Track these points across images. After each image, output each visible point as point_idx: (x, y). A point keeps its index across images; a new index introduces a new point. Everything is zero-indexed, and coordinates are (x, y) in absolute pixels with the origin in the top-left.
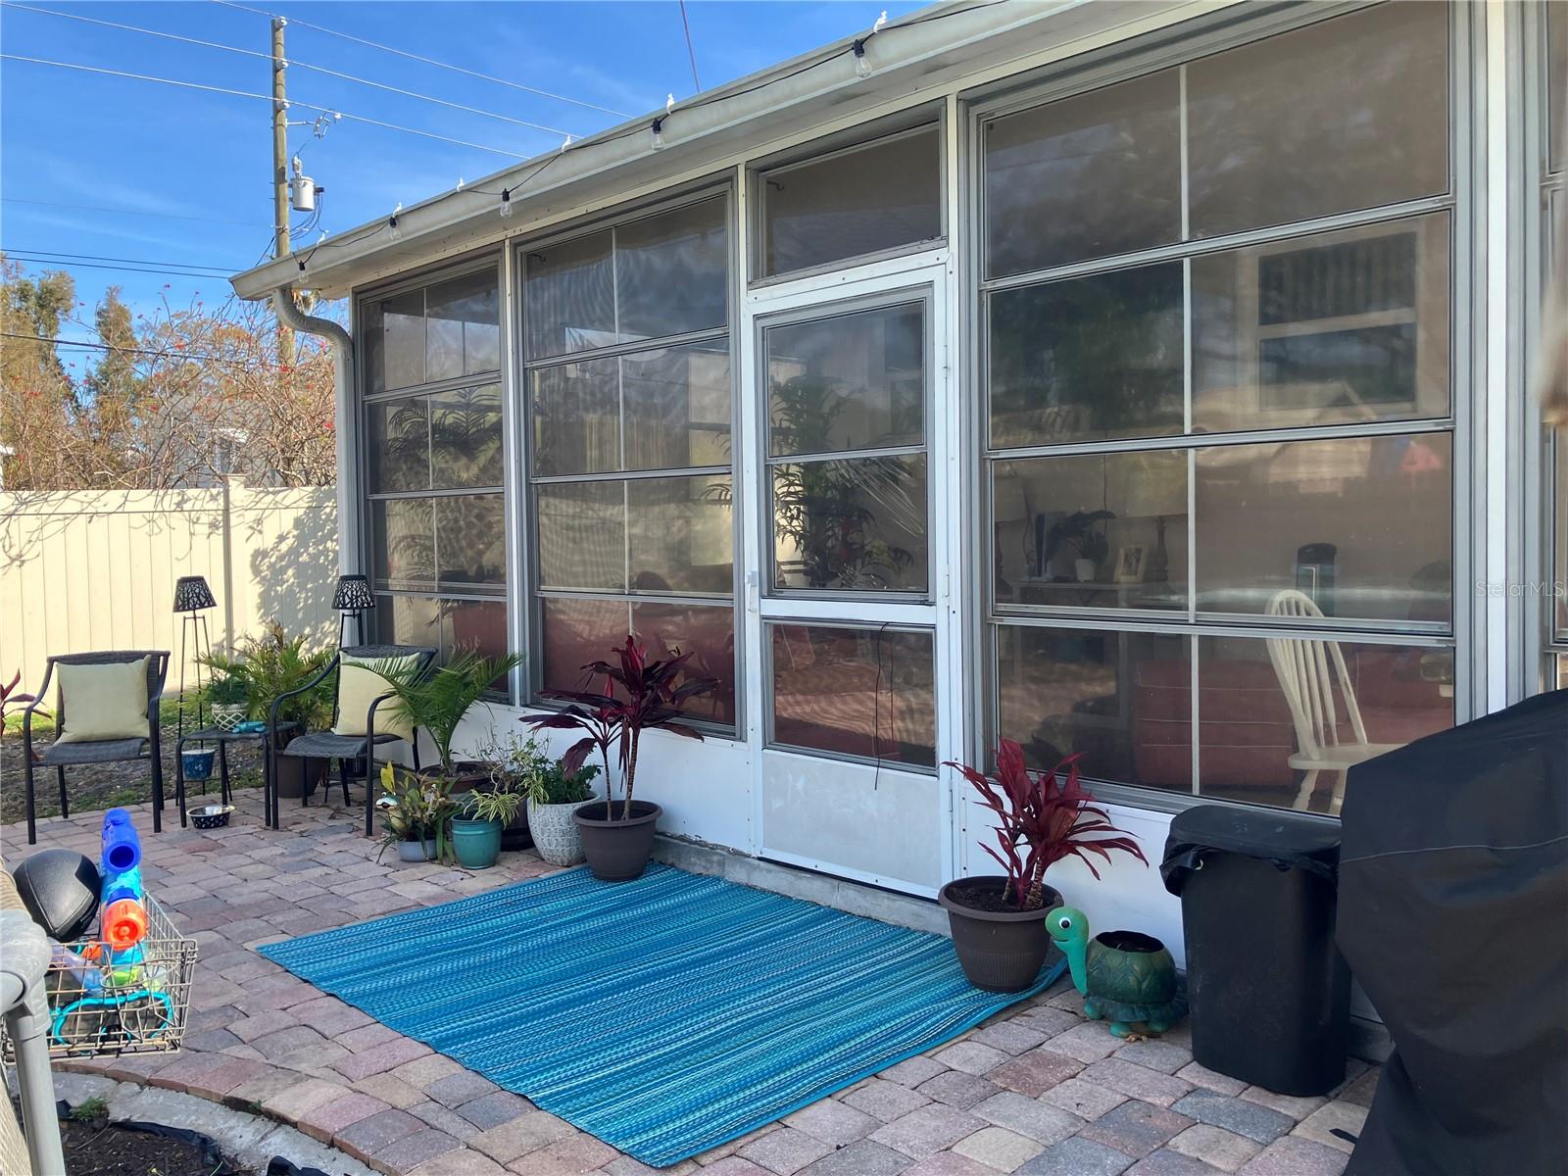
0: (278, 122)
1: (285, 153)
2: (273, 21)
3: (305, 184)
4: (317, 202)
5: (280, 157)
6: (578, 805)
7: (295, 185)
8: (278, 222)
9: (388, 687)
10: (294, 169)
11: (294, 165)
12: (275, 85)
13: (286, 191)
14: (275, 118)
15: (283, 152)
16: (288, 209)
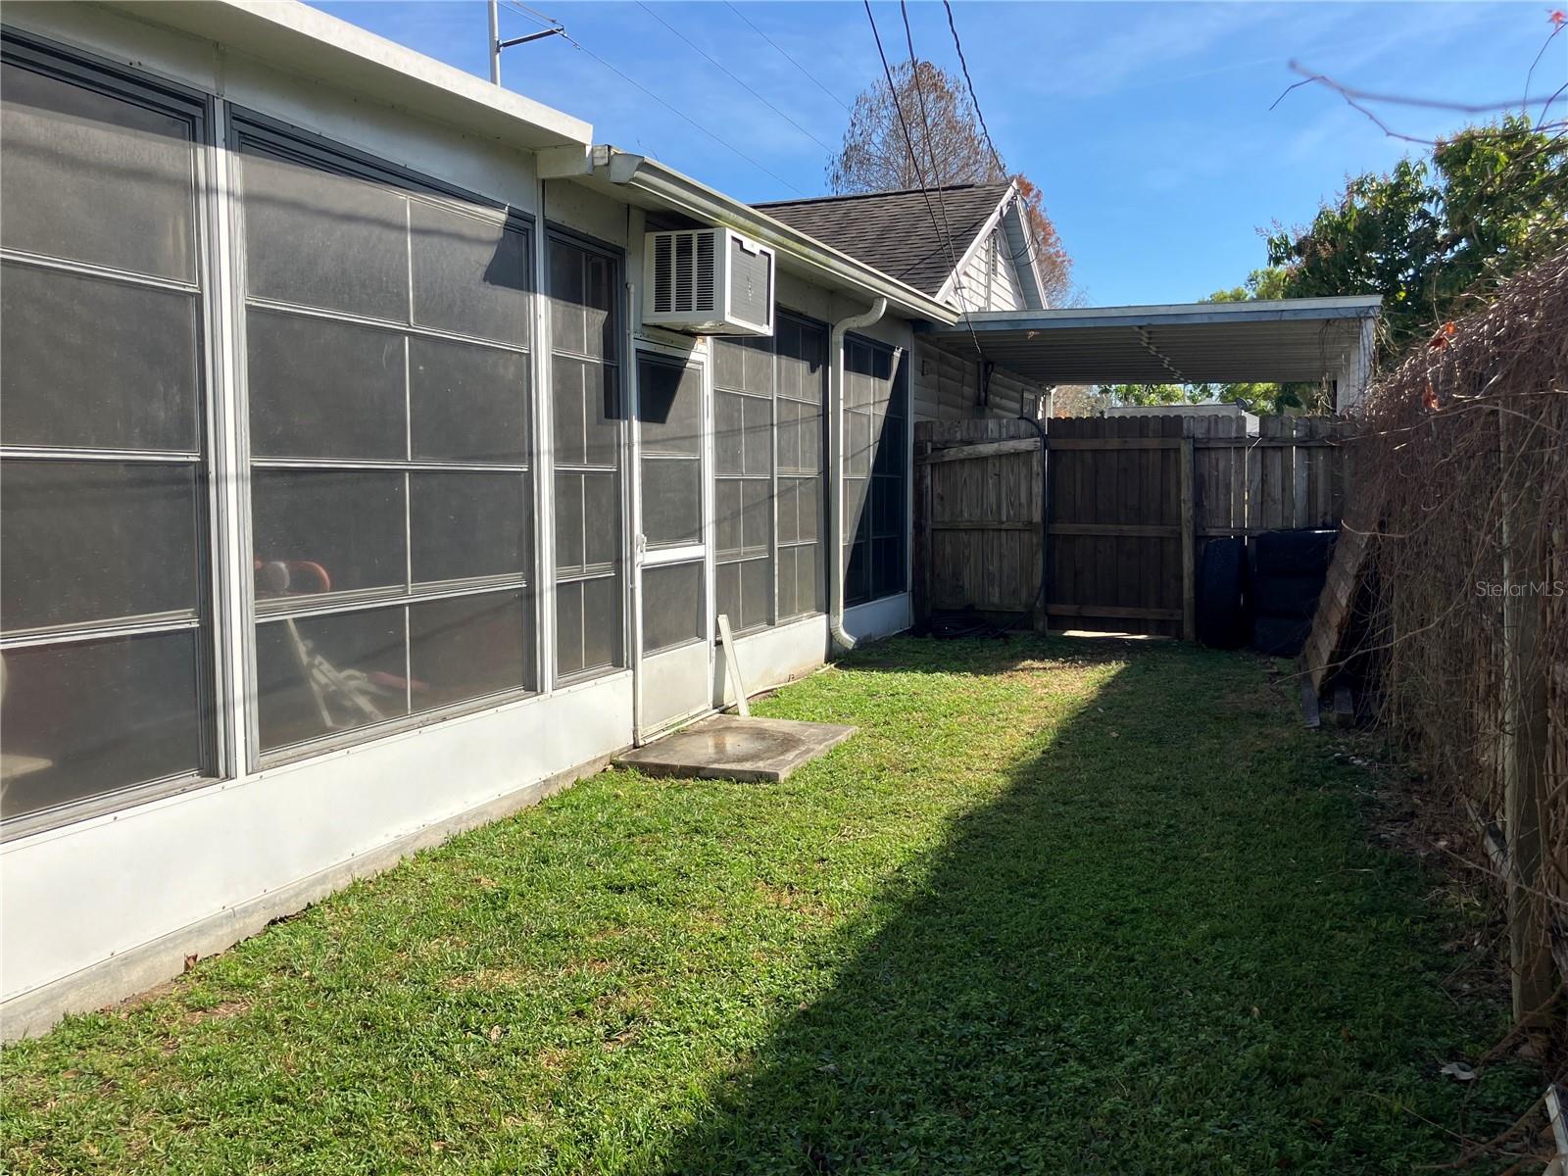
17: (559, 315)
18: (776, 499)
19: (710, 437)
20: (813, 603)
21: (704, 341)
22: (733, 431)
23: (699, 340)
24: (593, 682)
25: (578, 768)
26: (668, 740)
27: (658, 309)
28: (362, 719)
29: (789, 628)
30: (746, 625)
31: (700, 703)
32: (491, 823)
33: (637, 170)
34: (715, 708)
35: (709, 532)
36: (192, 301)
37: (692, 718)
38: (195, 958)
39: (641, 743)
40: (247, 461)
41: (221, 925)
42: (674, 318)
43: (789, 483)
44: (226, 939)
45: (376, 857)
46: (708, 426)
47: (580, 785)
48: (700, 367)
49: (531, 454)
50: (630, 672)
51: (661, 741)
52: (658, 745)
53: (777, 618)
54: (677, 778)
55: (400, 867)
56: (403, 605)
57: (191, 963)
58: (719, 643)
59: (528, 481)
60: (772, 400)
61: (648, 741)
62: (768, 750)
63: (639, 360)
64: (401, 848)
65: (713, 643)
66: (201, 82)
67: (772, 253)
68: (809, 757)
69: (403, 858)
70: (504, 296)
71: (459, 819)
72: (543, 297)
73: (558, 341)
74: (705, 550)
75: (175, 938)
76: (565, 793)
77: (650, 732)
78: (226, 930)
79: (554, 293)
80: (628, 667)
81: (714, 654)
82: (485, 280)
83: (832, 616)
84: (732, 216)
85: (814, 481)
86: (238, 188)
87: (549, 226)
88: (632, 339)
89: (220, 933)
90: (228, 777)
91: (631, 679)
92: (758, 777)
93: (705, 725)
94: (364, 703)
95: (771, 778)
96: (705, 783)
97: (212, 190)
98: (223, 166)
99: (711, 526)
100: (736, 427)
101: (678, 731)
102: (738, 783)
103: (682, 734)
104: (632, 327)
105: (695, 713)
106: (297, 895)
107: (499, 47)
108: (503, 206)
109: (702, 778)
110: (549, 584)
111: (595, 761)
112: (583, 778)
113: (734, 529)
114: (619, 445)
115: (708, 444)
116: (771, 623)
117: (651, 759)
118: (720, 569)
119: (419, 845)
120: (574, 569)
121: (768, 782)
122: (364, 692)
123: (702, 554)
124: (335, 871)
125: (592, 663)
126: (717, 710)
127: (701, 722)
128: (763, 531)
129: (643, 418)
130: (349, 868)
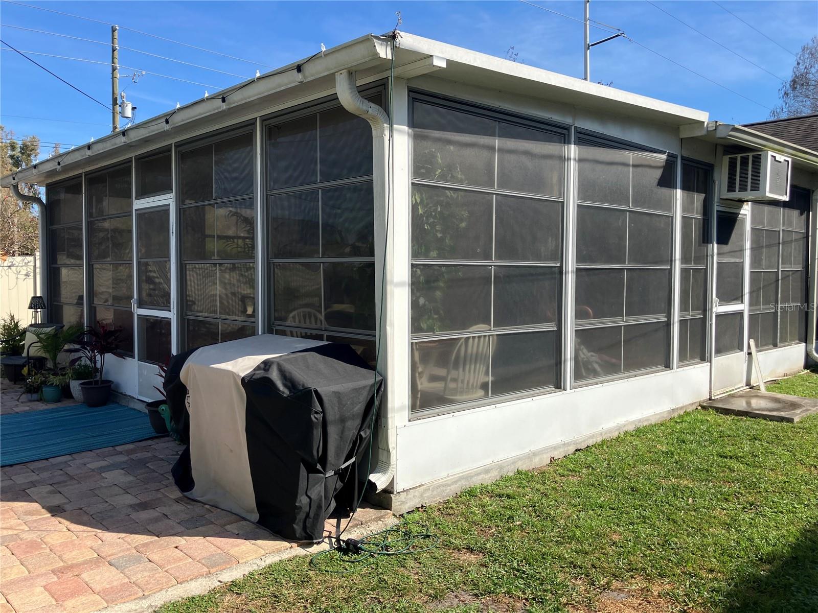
0: (115, 76)
1: (117, 91)
2: (112, 27)
3: (127, 106)
4: (133, 114)
5: (115, 92)
6: (83, 381)
7: (122, 105)
8: (114, 123)
9: (36, 339)
10: (121, 98)
11: (121, 96)
12: (113, 58)
13: (118, 109)
14: (113, 73)
15: (117, 89)
16: (118, 118)
17: (685, 198)
18: (780, 281)
19: (748, 250)
20: (797, 337)
21: (748, 204)
22: (759, 247)
23: (745, 203)
24: (693, 366)
25: (686, 406)
26: (725, 398)
27: (728, 191)
28: (595, 374)
29: (785, 349)
30: (762, 346)
31: (740, 382)
32: (651, 424)
33: (731, 131)
34: (747, 386)
35: (746, 298)
36: (561, 204)
37: (736, 389)
38: (553, 458)
39: (713, 398)
40: (575, 266)
41: (561, 448)
42: (737, 195)
43: (788, 273)
44: (562, 453)
45: (610, 431)
46: (748, 245)
47: (687, 414)
48: (745, 217)
49: (672, 260)
50: (709, 364)
51: (722, 398)
52: (721, 400)
53: (778, 343)
54: (736, 416)
55: (619, 437)
56: (621, 326)
57: (552, 460)
58: (750, 354)
59: (670, 273)
60: (779, 232)
61: (716, 398)
62: (784, 407)
63: (717, 215)
64: (619, 429)
65: (746, 354)
66: (567, 120)
67: (790, 160)
68: (809, 413)
69: (620, 433)
70: (665, 191)
71: (640, 421)
72: (679, 190)
73: (684, 209)
74: (744, 307)
75: (547, 449)
76: (680, 416)
77: (717, 394)
78: (562, 450)
79: (684, 188)
80: (708, 361)
81: (747, 359)
82: (658, 185)
83: (808, 344)
84: (771, 145)
85: (800, 272)
86: (577, 158)
87: (683, 158)
88: (716, 206)
89: (561, 450)
90: (564, 389)
91: (709, 367)
92: (782, 419)
93: (743, 393)
94: (596, 366)
95: (790, 420)
96: (751, 419)
97: (569, 159)
98: (573, 150)
99: (748, 294)
100: (761, 245)
101: (730, 395)
102: (771, 421)
103: (732, 396)
104: (716, 200)
105: (738, 387)
106: (584, 441)
107: (589, 46)
108: (665, 152)
109: (750, 417)
110: (677, 320)
111: (693, 404)
112: (688, 410)
113: (758, 297)
114: (707, 256)
115: (748, 253)
116: (775, 346)
117: (720, 405)
118: (751, 316)
119: (626, 429)
120: (686, 313)
121: (788, 422)
122: (597, 362)
123: (743, 309)
124: (596, 434)
125: (692, 358)
126: (748, 387)
127: (741, 392)
128: (773, 298)
129: (718, 243)
130: (601, 434)
